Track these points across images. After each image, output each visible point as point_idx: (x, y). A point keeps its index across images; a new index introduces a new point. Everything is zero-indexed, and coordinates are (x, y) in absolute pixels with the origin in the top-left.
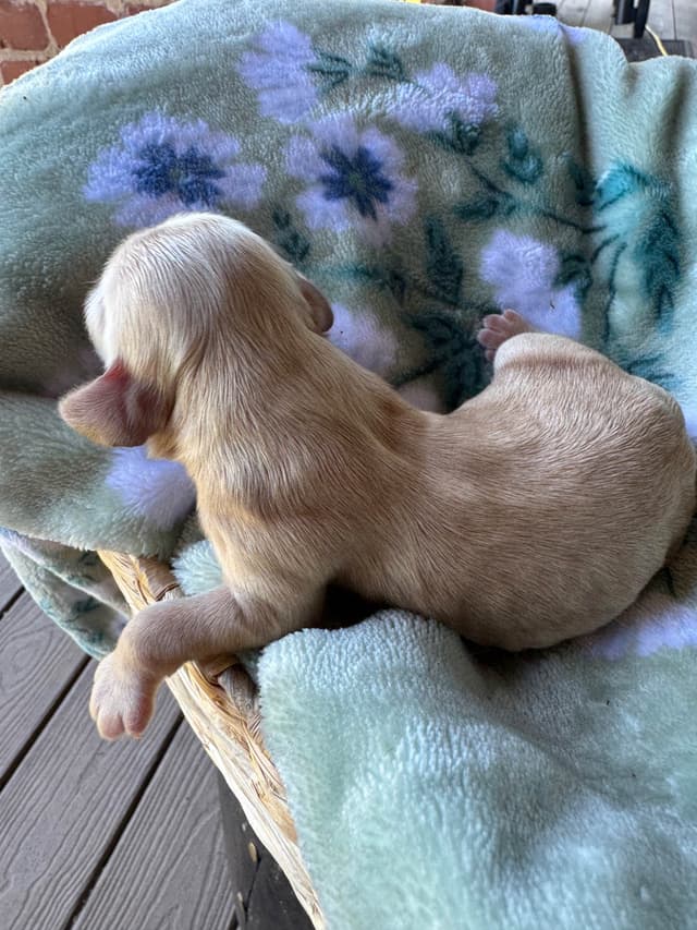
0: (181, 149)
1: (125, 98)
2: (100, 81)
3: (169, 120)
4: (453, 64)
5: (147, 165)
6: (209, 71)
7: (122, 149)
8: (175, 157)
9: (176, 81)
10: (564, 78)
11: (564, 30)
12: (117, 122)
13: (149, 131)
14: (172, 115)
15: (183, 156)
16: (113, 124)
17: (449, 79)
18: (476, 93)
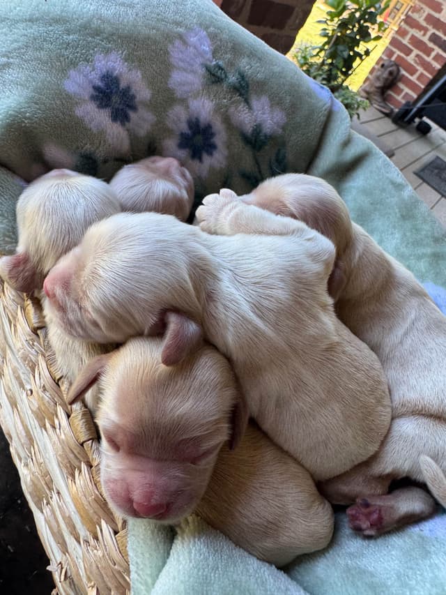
0: (123, 85)
1: (105, 36)
2: (94, 16)
3: (123, 64)
4: (271, 100)
5: (102, 87)
6: (155, 42)
7: (93, 70)
8: (119, 89)
9: (135, 40)
10: (318, 130)
11: (332, 101)
12: (96, 49)
13: (110, 64)
14: (126, 61)
15: (123, 89)
16: (93, 50)
17: (266, 107)
18: (275, 120)
